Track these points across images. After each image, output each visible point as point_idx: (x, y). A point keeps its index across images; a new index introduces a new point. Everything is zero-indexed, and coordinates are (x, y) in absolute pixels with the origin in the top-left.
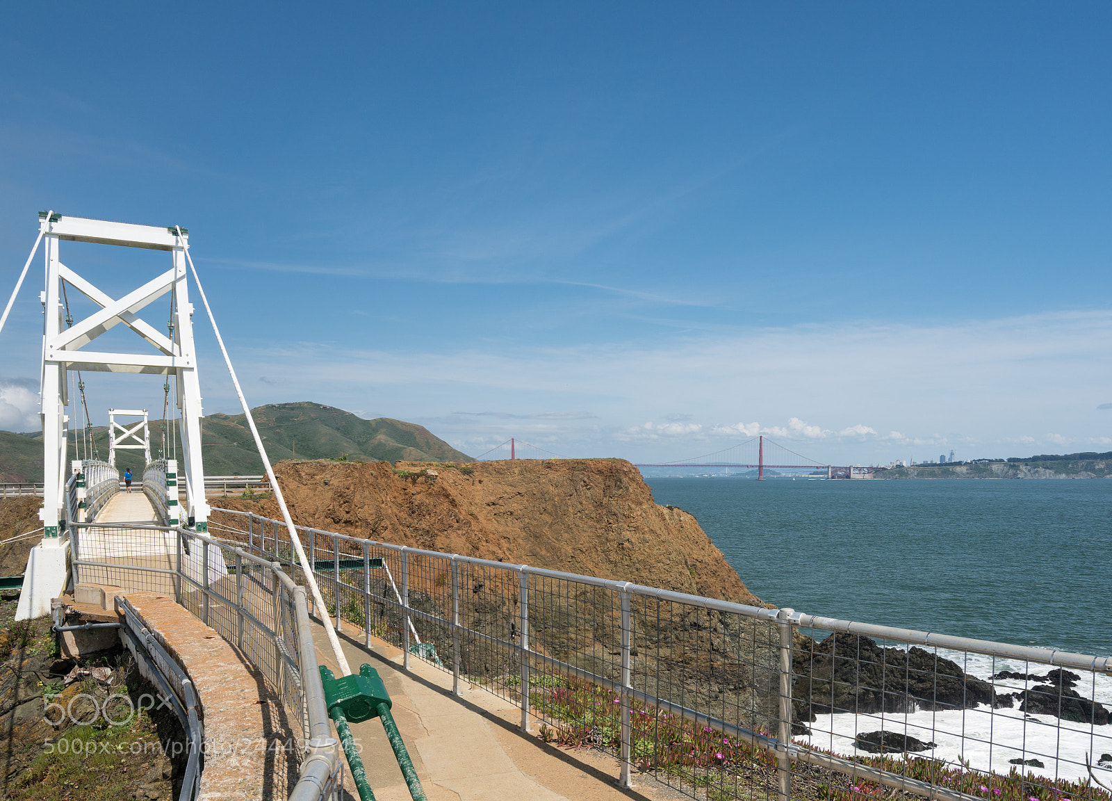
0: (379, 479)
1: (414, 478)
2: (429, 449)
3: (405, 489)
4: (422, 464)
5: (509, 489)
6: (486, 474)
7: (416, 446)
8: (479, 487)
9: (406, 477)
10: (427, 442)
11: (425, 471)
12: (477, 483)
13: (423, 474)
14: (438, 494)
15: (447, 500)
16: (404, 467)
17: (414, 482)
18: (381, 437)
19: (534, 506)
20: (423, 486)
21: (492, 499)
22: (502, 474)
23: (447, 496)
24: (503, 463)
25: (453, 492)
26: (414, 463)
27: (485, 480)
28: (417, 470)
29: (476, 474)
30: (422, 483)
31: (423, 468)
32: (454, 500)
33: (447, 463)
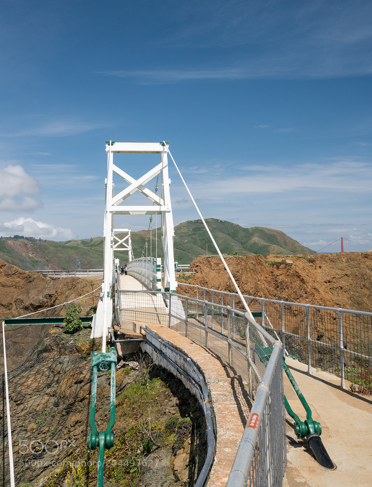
0: (256, 265)
1: (278, 265)
2: (286, 246)
3: (272, 272)
4: (283, 256)
5: (339, 272)
6: (324, 262)
7: (278, 244)
8: (319, 270)
9: (273, 265)
10: (285, 241)
11: (285, 261)
12: (318, 268)
13: (283, 262)
14: (293, 275)
15: (299, 279)
16: (271, 258)
17: (278, 268)
18: (256, 239)
19: (357, 283)
20: (284, 270)
21: (329, 278)
22: (334, 262)
23: (299, 276)
24: (335, 255)
25: (303, 274)
26: (278, 255)
27: (323, 266)
28: (279, 260)
29: (317, 262)
30: (283, 269)
31: (283, 259)
32: (303, 279)
33: (298, 255)
